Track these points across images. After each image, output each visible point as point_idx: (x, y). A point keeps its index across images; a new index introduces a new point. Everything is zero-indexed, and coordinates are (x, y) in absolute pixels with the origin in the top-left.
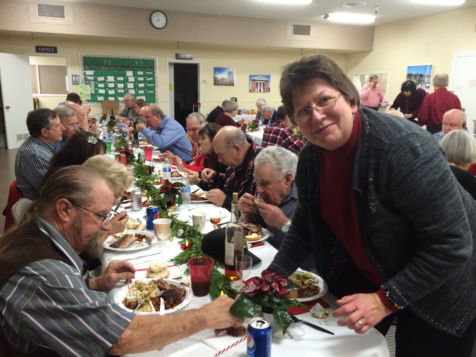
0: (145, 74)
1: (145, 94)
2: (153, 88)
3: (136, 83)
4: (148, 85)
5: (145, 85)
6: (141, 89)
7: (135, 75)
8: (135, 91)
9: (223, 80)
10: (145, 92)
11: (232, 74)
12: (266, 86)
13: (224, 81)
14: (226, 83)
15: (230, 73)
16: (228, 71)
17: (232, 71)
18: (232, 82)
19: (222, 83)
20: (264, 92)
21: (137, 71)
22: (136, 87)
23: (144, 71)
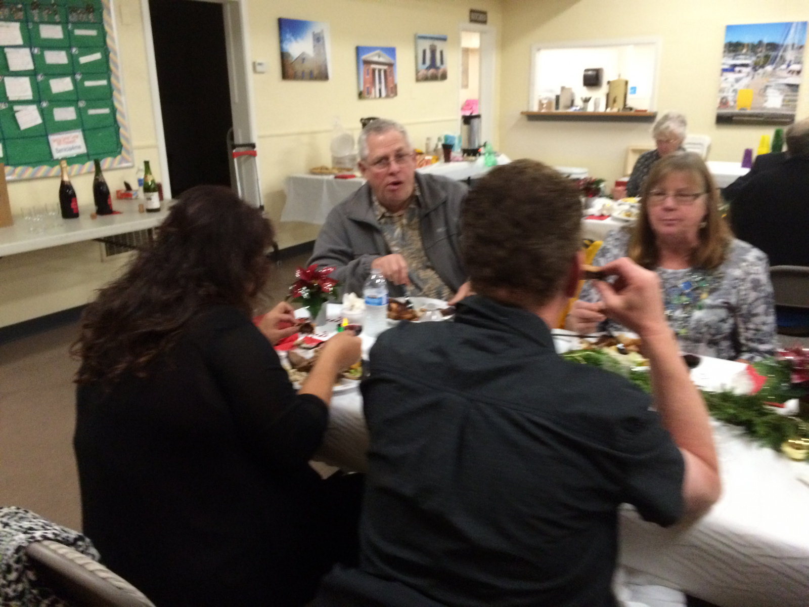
0: (68, 34)
1: (80, 123)
2: (106, 97)
3: (40, 78)
4: (88, 84)
5: (74, 82)
6: (63, 100)
7: (31, 40)
8: (42, 112)
9: (303, 60)
10: (79, 111)
11: (321, 42)
12: (390, 79)
13: (308, 66)
14: (311, 73)
15: (318, 39)
16: (313, 33)
17: (322, 31)
18: (323, 68)
19: (303, 73)
20: (387, 96)
21: (37, 24)
22: (41, 95)
23: (64, 23)
